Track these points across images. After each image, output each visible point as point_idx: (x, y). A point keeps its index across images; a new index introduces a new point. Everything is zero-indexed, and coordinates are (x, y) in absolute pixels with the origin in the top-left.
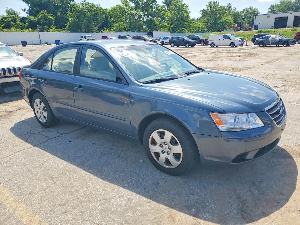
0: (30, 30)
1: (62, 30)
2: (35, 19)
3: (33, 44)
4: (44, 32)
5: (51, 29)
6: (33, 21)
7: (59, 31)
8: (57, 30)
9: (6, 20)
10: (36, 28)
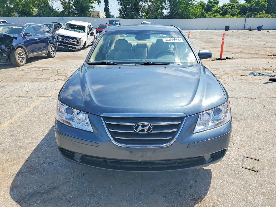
0: (239, 16)
1: (271, 16)
2: (247, 5)
3: (237, 29)
4: (251, 18)
5: (260, 14)
6: (245, 7)
7: (268, 17)
8: (267, 15)
9: (225, 8)
10: (245, 14)
